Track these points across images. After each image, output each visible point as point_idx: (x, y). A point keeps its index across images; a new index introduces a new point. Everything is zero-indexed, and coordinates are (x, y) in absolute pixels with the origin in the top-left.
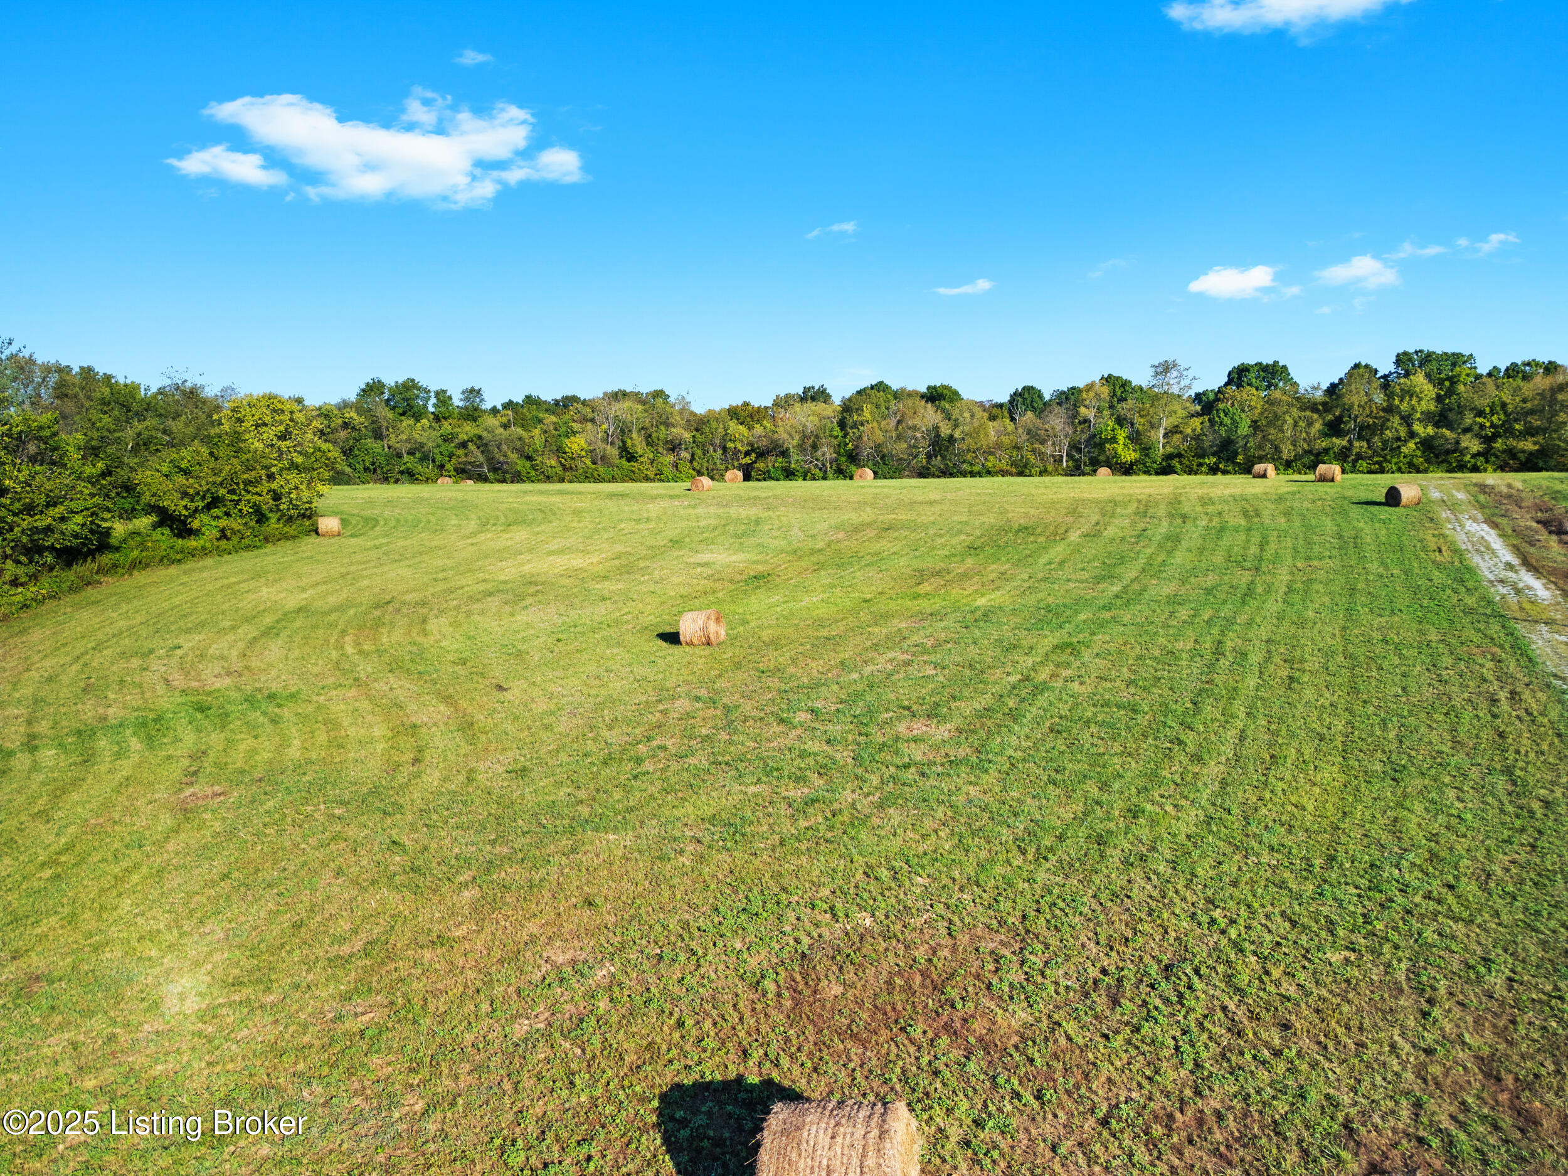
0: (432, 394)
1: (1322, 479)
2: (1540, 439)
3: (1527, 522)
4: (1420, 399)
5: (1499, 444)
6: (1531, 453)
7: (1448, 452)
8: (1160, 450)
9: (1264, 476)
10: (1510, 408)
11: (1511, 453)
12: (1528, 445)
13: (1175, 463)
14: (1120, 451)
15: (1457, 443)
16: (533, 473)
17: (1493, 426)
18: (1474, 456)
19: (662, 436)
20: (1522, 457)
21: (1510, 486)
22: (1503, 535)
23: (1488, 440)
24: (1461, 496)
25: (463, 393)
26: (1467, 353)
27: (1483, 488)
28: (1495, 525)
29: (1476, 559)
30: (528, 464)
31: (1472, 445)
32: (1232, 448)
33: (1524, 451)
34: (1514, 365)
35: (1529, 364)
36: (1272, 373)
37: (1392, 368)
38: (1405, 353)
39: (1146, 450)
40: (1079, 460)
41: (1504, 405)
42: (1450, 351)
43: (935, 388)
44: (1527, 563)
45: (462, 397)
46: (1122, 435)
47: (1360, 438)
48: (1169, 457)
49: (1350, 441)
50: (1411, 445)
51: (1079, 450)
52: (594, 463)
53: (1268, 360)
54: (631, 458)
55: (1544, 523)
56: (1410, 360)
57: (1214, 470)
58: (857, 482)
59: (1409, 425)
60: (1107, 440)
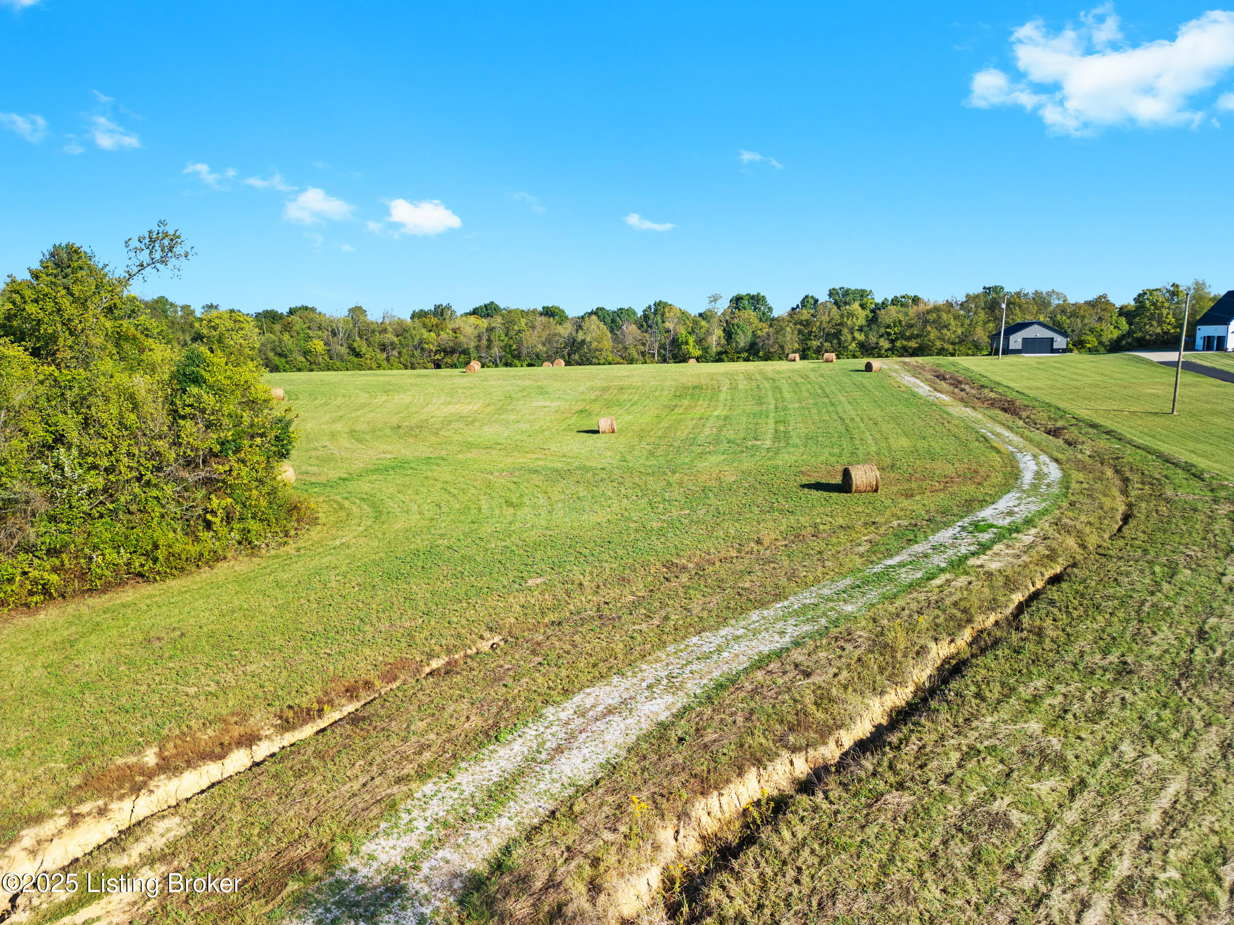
0: (179, 309)
1: (827, 361)
2: (919, 340)
3: (929, 376)
4: (857, 319)
5: (898, 344)
6: (915, 349)
7: (873, 348)
8: (714, 350)
9: (794, 360)
10: (903, 323)
11: (905, 348)
12: (913, 344)
13: (724, 356)
14: (691, 350)
15: (877, 343)
16: (288, 366)
17: (895, 333)
18: (886, 351)
19: (377, 340)
20: (911, 351)
21: (917, 362)
22: (922, 381)
23: (892, 341)
24: (897, 367)
25: (203, 307)
26: (869, 290)
27: (905, 363)
28: (918, 378)
29: (916, 390)
30: (283, 360)
31: (885, 344)
32: (756, 347)
33: (911, 348)
34: (896, 297)
35: (904, 297)
36: (756, 301)
37: (827, 298)
38: (834, 289)
39: (705, 350)
40: (664, 355)
41: (900, 322)
42: (859, 288)
43: (548, 308)
44: (935, 389)
45: (203, 311)
46: (691, 340)
47: (826, 341)
48: (720, 353)
49: (821, 343)
50: (854, 345)
51: (665, 349)
52: (331, 358)
53: (754, 292)
54: (358, 355)
55: (937, 377)
56: (837, 293)
57: (747, 360)
58: (555, 367)
59: (852, 333)
60: (682, 343)
